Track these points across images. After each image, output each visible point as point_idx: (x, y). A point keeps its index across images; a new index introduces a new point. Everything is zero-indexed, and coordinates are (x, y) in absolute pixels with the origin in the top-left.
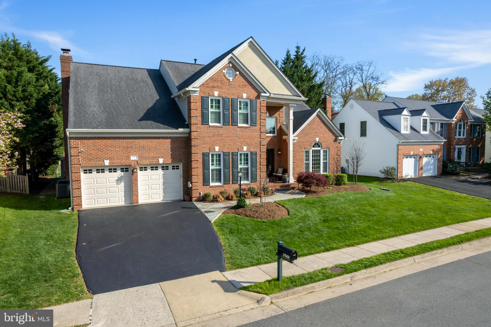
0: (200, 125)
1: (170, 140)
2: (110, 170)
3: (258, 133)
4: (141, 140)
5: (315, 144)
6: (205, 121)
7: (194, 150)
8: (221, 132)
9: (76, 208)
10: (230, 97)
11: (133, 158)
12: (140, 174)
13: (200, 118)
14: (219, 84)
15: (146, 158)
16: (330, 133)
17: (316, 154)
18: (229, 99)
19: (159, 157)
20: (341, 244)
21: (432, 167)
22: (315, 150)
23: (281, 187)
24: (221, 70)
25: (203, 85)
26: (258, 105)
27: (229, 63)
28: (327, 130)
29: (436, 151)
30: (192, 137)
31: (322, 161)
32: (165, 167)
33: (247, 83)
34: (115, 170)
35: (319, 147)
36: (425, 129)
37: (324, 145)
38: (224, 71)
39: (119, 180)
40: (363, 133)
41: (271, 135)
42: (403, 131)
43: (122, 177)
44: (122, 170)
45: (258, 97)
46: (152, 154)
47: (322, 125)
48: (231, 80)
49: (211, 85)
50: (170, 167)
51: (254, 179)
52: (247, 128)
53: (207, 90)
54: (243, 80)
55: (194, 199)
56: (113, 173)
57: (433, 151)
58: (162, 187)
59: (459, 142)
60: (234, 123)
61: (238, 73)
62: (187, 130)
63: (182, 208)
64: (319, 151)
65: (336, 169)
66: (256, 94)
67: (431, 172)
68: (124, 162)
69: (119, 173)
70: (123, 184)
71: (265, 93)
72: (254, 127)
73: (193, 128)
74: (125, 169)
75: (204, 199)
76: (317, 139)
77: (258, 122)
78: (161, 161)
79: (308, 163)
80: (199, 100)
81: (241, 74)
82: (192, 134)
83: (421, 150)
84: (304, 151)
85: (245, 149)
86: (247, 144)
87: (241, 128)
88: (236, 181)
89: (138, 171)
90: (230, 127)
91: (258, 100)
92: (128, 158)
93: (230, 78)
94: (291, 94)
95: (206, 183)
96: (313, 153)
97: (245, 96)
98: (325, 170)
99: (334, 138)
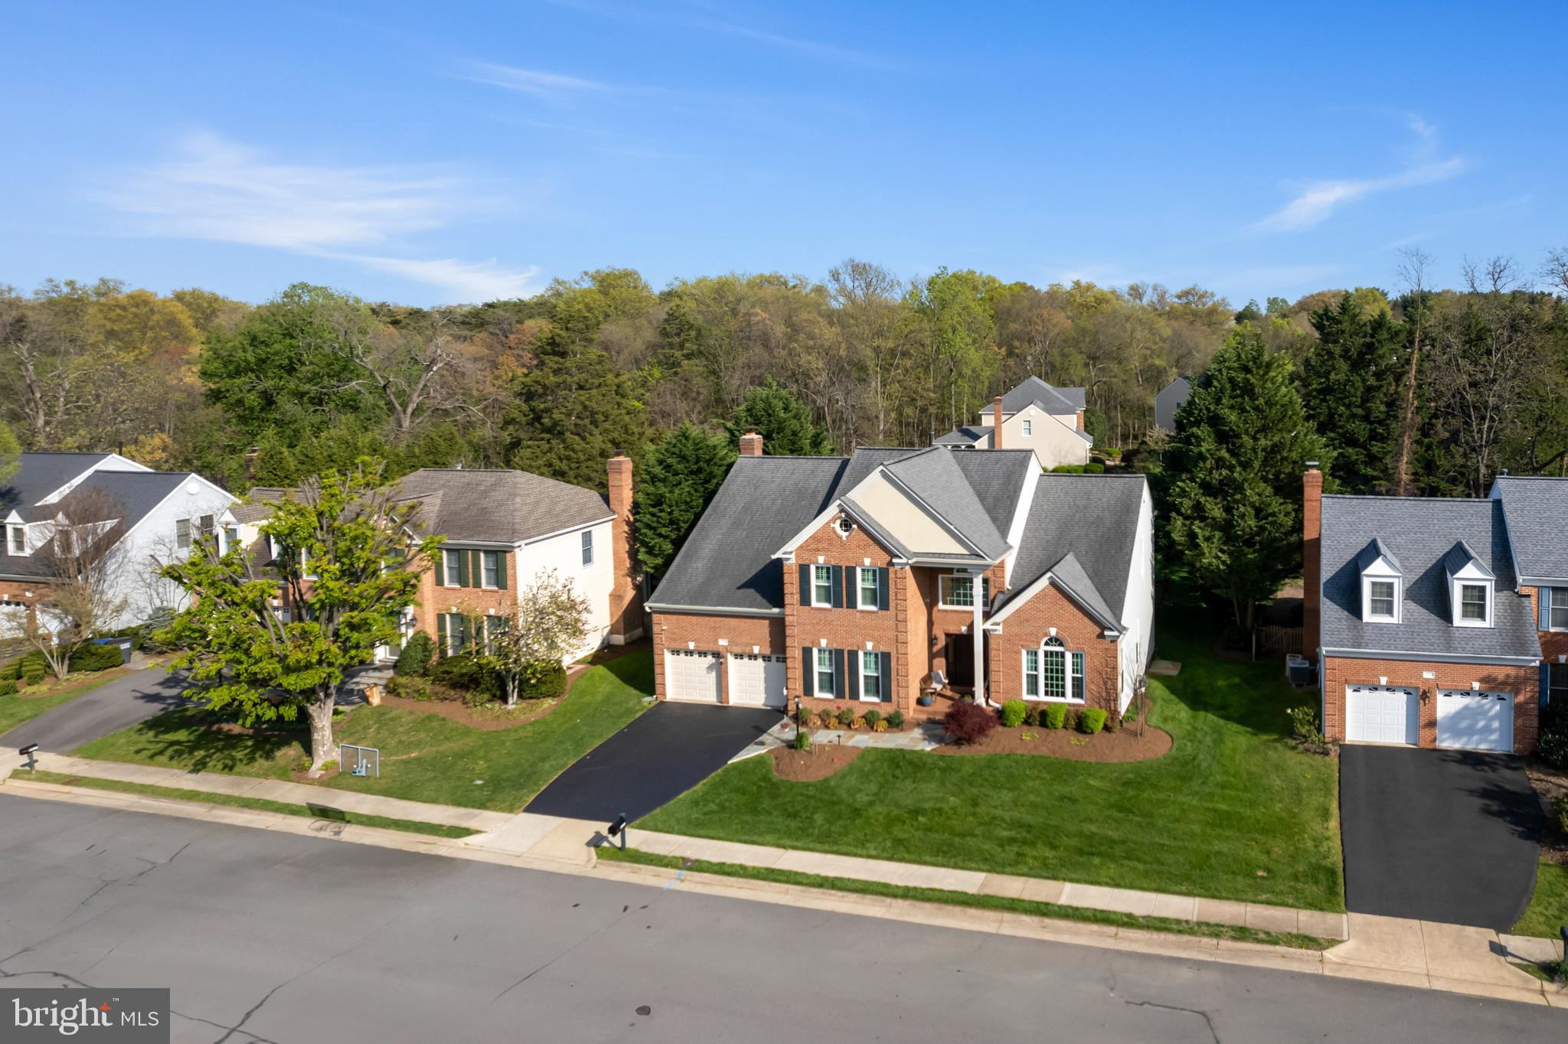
0: (797, 606)
1: (767, 622)
2: (699, 654)
3: (893, 622)
4: (731, 620)
5: (1051, 639)
6: (805, 600)
7: (789, 642)
8: (830, 616)
9: (660, 698)
10: (844, 564)
11: (722, 642)
12: (732, 662)
13: (797, 597)
14: (825, 545)
15: (737, 645)
16: (1086, 620)
17: (1055, 659)
18: (840, 566)
19: (753, 643)
22: (1052, 653)
24: (828, 523)
25: (801, 547)
26: (892, 576)
27: (841, 513)
28: (1080, 615)
30: (787, 623)
31: (1069, 674)
32: (766, 658)
33: (871, 542)
34: (704, 654)
35: (1061, 645)
36: (1478, 611)
37: (1074, 645)
38: (832, 525)
39: (710, 668)
43: (711, 664)
44: (711, 656)
45: (892, 564)
46: (745, 640)
47: (1066, 603)
48: (844, 538)
49: (814, 546)
50: (774, 659)
52: (874, 612)
53: (808, 555)
54: (865, 537)
55: (790, 713)
56: (703, 658)
58: (763, 686)
60: (852, 604)
61: (854, 526)
62: (780, 610)
64: (1063, 655)
65: (1104, 694)
66: (887, 558)
68: (711, 647)
69: (709, 659)
70: (712, 673)
71: (901, 558)
72: (884, 613)
73: (788, 610)
74: (717, 655)
76: (1053, 632)
77: (892, 604)
78: (759, 651)
80: (795, 569)
81: (861, 527)
82: (787, 618)
83: (1428, 675)
84: (1024, 652)
85: (869, 646)
86: (872, 639)
87: (862, 612)
88: (854, 695)
89: (730, 659)
90: (844, 611)
91: (891, 569)
92: (716, 641)
93: (844, 535)
94: (966, 552)
95: (808, 690)
96: (1046, 656)
97: (867, 562)
98: (1076, 693)
99: (1098, 630)
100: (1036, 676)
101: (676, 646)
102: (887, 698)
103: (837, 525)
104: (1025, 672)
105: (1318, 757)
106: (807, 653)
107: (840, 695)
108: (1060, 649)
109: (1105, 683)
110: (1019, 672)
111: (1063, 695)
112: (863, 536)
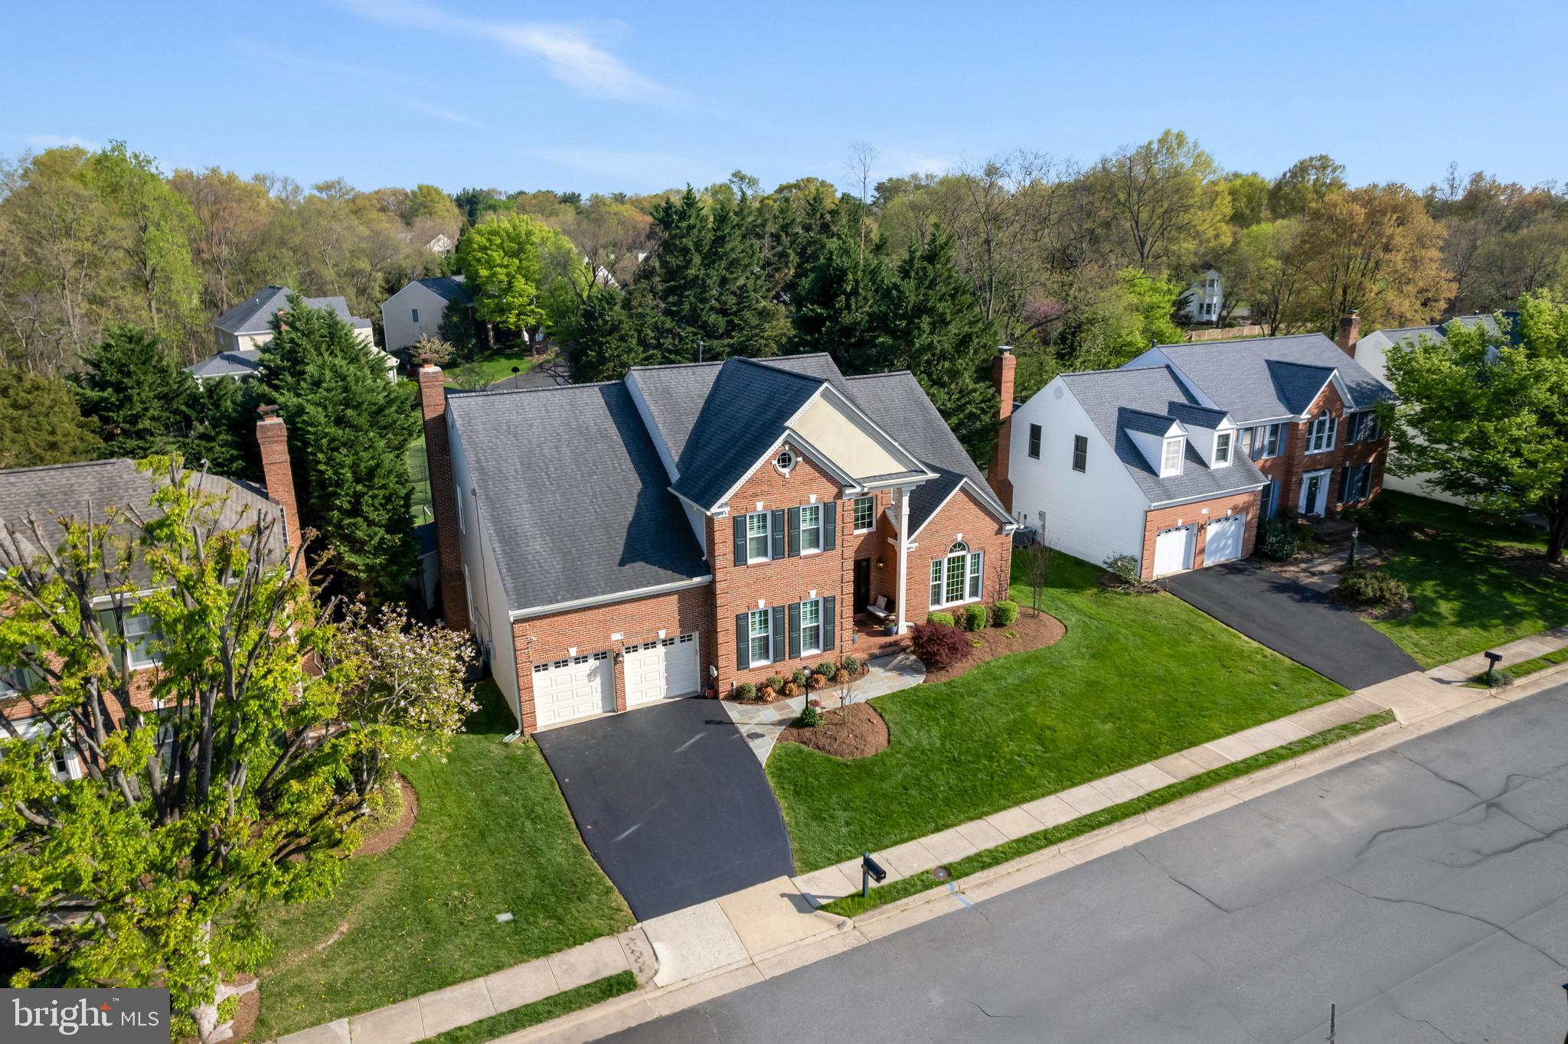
0: (731, 568)
1: (676, 597)
2: (577, 660)
3: (838, 562)
4: (627, 605)
5: (955, 546)
6: (739, 557)
7: (720, 612)
8: (769, 573)
9: (528, 731)
10: (786, 506)
11: (616, 637)
12: (629, 659)
13: (731, 557)
14: (765, 488)
15: (637, 635)
16: (988, 519)
17: (957, 564)
18: (783, 510)
19: (659, 629)
20: (962, 817)
21: (1230, 541)
22: (954, 558)
23: (882, 647)
25: (736, 495)
26: (839, 509)
28: (982, 515)
29: (1242, 508)
30: (718, 591)
31: (968, 576)
32: (668, 642)
33: (817, 475)
34: (585, 659)
35: (963, 549)
36: (1222, 455)
37: (974, 546)
39: (592, 674)
40: (1080, 463)
41: (865, 531)
42: (1165, 473)
43: (597, 668)
44: (596, 656)
45: (839, 495)
46: (647, 626)
47: (972, 506)
48: (787, 476)
49: (750, 492)
50: (677, 641)
51: (829, 645)
52: (817, 556)
53: (744, 503)
54: (810, 471)
55: (721, 696)
56: (582, 665)
57: (1234, 508)
58: (663, 675)
59: (1314, 464)
60: (794, 551)
61: (800, 459)
62: (707, 578)
63: (708, 722)
64: (963, 557)
66: (835, 490)
67: (1228, 552)
68: (601, 647)
69: (592, 663)
70: (598, 680)
71: (852, 486)
72: (829, 553)
73: (719, 574)
74: (601, 656)
75: (738, 695)
76: (959, 537)
77: (838, 542)
78: (662, 634)
79: (939, 585)
80: (729, 525)
81: (807, 460)
82: (718, 585)
83: (1205, 511)
84: (931, 564)
85: (811, 594)
86: (816, 585)
87: (806, 557)
88: (795, 653)
89: (629, 655)
90: (785, 561)
91: (839, 502)
92: (608, 637)
93: (786, 471)
94: (904, 470)
95: (743, 663)
96: (949, 563)
97: (813, 498)
98: (974, 593)
99: (996, 527)
101: (545, 659)
103: (775, 462)
104: (931, 583)
105: (1155, 595)
106: (741, 621)
107: (779, 658)
108: (962, 553)
109: (998, 576)
110: (927, 583)
111: (962, 597)
112: (808, 469)
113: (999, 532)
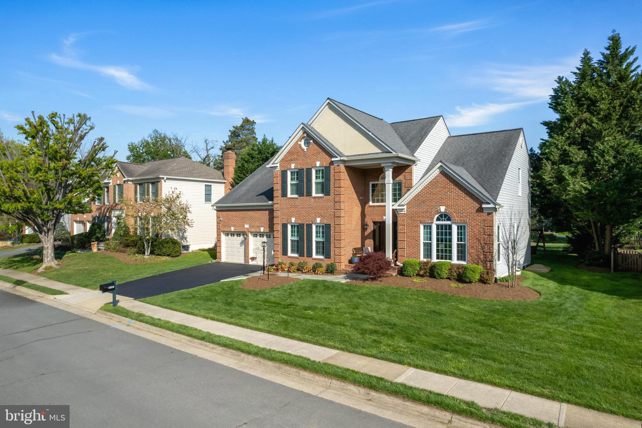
2: (237, 235)
3: (332, 203)
4: (251, 212)
5: (441, 216)
6: (284, 194)
7: (276, 221)
8: (298, 203)
9: (218, 260)
10: (305, 167)
11: (247, 226)
12: (251, 239)
13: (280, 192)
14: (295, 156)
15: (253, 227)
16: (468, 198)
17: (444, 231)
18: (303, 169)
19: (261, 227)
22: (442, 225)
25: (283, 159)
26: (332, 171)
27: (304, 134)
28: (463, 194)
31: (455, 242)
32: (268, 236)
33: (320, 150)
34: (239, 235)
35: (449, 219)
38: (299, 143)
39: (241, 243)
43: (243, 241)
44: (242, 235)
45: (332, 163)
46: (257, 224)
47: (453, 186)
48: (305, 150)
49: (289, 158)
52: (321, 198)
56: (238, 237)
60: (309, 194)
61: (311, 141)
64: (450, 226)
65: (482, 257)
68: (241, 230)
69: (241, 238)
70: (243, 247)
71: (336, 157)
72: (327, 197)
73: (275, 201)
74: (244, 234)
76: (443, 209)
77: (332, 191)
78: (262, 230)
80: (279, 173)
81: (316, 142)
82: (275, 207)
84: (422, 227)
85: (318, 220)
86: (320, 216)
87: (314, 198)
88: (310, 254)
89: (251, 237)
90: (305, 198)
91: (332, 167)
92: (244, 226)
93: (306, 148)
94: (380, 150)
95: (285, 252)
96: (438, 228)
97: (319, 164)
98: (461, 255)
99: (477, 206)
100: (430, 244)
101: (226, 229)
102: (328, 256)
103: (302, 143)
104: (422, 241)
106: (285, 226)
107: (301, 255)
108: (449, 223)
109: (483, 248)
110: (418, 240)
111: (450, 258)
112: (316, 147)
113: (480, 210)
